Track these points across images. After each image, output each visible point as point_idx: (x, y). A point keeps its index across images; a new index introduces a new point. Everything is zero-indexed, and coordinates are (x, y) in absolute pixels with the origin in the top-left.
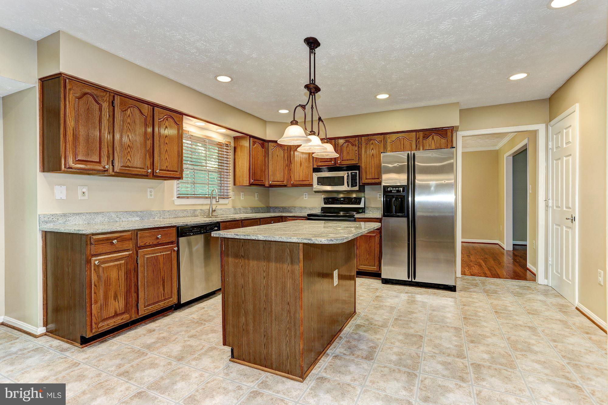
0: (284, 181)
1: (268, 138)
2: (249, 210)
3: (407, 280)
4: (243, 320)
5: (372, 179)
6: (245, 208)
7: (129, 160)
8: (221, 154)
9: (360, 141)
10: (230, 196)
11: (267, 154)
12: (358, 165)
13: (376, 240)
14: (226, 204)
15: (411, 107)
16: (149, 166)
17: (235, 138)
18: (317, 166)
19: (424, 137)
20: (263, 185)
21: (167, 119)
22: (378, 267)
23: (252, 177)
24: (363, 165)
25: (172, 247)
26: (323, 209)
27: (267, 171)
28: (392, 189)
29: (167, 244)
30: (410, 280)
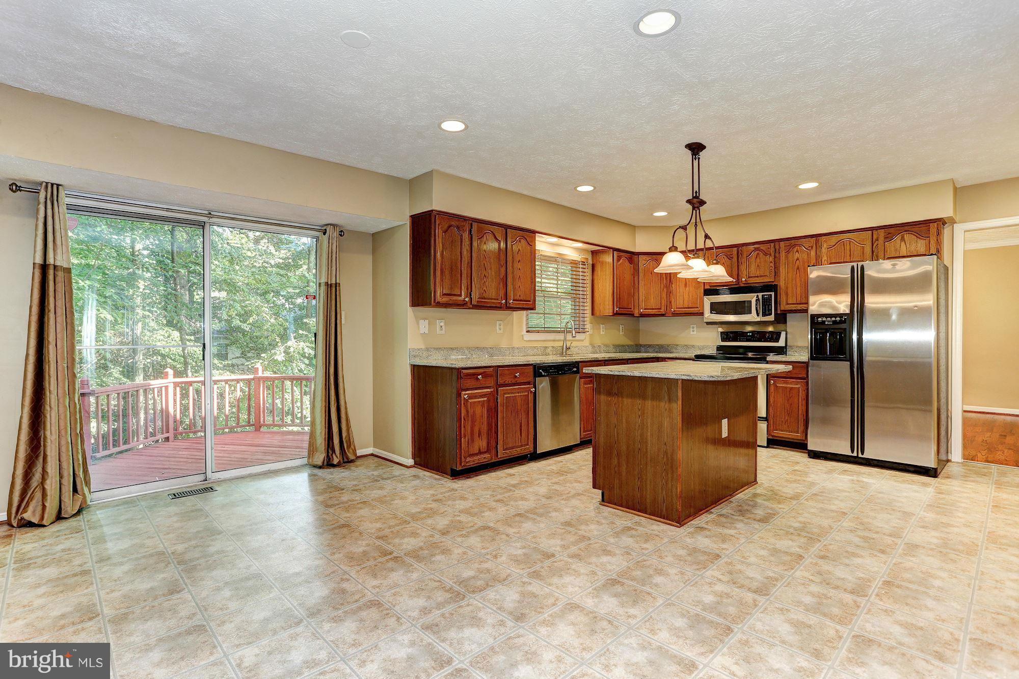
0: (661, 309)
1: (637, 250)
2: (611, 349)
3: (850, 454)
4: (615, 461)
5: (797, 304)
6: (606, 346)
7: (484, 290)
8: (576, 275)
9: (777, 247)
10: (587, 330)
11: (636, 272)
12: (773, 284)
13: (800, 394)
14: (583, 341)
15: (863, 192)
16: (503, 296)
17: (594, 253)
18: (710, 286)
19: (885, 238)
20: (632, 315)
21: (520, 241)
22: (804, 434)
23: (617, 304)
24: (782, 284)
25: (527, 388)
26: (719, 348)
27: (637, 294)
28: (824, 319)
29: (524, 384)
30: (855, 454)
